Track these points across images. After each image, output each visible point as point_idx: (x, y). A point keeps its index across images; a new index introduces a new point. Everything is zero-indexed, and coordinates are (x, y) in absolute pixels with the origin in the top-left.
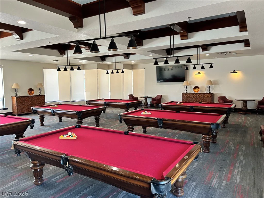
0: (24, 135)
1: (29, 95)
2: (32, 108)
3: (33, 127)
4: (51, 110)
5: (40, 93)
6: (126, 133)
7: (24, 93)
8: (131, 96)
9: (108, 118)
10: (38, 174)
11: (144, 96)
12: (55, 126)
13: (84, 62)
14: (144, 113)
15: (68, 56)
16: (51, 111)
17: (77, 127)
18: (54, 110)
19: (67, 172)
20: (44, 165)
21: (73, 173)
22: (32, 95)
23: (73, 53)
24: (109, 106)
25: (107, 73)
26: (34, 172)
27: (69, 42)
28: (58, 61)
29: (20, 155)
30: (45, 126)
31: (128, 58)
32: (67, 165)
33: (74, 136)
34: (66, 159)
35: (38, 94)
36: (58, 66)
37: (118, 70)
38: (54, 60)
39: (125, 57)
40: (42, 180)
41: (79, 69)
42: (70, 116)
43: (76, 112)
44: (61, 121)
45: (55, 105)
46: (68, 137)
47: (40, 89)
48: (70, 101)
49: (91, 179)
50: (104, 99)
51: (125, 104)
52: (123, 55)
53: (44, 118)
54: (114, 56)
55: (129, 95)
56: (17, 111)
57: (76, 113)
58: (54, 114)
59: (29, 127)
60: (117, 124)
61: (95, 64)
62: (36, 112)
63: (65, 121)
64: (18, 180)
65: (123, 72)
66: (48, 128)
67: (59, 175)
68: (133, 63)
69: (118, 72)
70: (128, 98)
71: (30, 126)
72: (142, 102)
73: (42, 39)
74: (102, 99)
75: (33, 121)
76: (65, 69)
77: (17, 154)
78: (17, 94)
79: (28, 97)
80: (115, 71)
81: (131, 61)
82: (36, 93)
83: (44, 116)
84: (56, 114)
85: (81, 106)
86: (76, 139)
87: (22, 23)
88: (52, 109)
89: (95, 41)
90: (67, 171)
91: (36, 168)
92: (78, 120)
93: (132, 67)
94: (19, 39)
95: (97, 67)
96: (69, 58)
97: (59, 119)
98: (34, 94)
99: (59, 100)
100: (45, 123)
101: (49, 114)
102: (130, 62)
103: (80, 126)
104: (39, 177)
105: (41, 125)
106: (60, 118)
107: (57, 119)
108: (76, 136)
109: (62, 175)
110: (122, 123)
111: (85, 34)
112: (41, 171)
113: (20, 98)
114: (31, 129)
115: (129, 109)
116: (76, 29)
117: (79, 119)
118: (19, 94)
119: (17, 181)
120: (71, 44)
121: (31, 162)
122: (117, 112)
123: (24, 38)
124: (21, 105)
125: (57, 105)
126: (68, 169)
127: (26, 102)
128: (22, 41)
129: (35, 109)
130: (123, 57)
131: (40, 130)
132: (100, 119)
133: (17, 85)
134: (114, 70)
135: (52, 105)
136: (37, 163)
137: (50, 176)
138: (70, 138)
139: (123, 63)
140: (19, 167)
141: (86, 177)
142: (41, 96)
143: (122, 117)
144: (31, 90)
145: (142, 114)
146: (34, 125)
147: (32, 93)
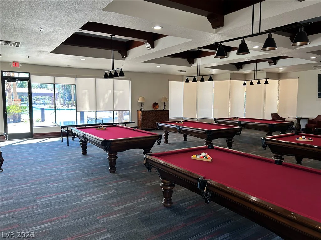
0: (151, 151)
1: (153, 110)
2: (158, 123)
3: (160, 143)
4: (176, 126)
5: (164, 108)
6: (278, 163)
7: (148, 107)
8: (275, 116)
9: (244, 142)
10: (168, 195)
11: (295, 116)
12: (180, 145)
13: (214, 71)
14: (300, 139)
15: (199, 65)
16: (177, 128)
17: (210, 147)
18: (180, 127)
19: (205, 199)
20: (174, 186)
21: (210, 202)
22: (156, 110)
23: (215, 57)
24: (245, 127)
25: (245, 84)
26: (163, 191)
27: (201, 48)
28: (185, 71)
29: (151, 171)
30: (169, 144)
31: (275, 64)
32: (205, 191)
33: (209, 158)
34: (204, 183)
35: (162, 109)
36: (186, 77)
37: (260, 80)
38: (181, 71)
39: (270, 63)
40: (171, 203)
41: (211, 79)
42: (197, 135)
43: (205, 130)
44: (185, 140)
45: (180, 121)
46: (201, 157)
47: (164, 104)
48: (195, 118)
49: (231, 212)
50: (238, 118)
51: (268, 125)
52: (267, 59)
53: (169, 135)
54: (255, 63)
55: (272, 114)
56: (142, 125)
57: (205, 132)
58: (180, 131)
59: (156, 143)
60: (256, 150)
61: (228, 73)
62: (161, 128)
63: (190, 140)
64: (147, 198)
65: (266, 82)
66: (172, 146)
67: (188, 201)
68: (281, 70)
69: (259, 83)
70: (270, 118)
71: (157, 141)
72: (293, 124)
73: (174, 46)
74: (236, 117)
75: (160, 137)
76: (195, 80)
77: (148, 170)
78: (143, 108)
79: (152, 112)
80: (255, 82)
81: (279, 67)
82: (160, 108)
83: (168, 132)
84: (181, 131)
85: (210, 124)
86: (211, 161)
87: (157, 29)
88: (178, 126)
89: (244, 39)
90: (204, 197)
91: (166, 188)
92: (207, 140)
93: (279, 76)
94: (151, 48)
95: (230, 78)
96: (199, 67)
97: (184, 138)
98: (159, 109)
99: (183, 117)
100: (170, 140)
101: (175, 130)
102: (277, 69)
103: (213, 147)
104: (169, 198)
105: (165, 143)
106: (185, 136)
107: (181, 137)
108: (211, 158)
109: (191, 201)
110: (266, 149)
111: (224, 34)
112: (171, 192)
113: (145, 112)
114: (158, 145)
115: (273, 132)
116: (214, 30)
117: (209, 140)
118: (145, 109)
119: (145, 198)
120: (203, 50)
121: (161, 180)
122: (255, 135)
123: (155, 46)
124: (145, 120)
125: (183, 121)
126: (206, 195)
127: (150, 117)
128: (153, 49)
129: (160, 124)
130: (267, 63)
131: (164, 147)
132: (233, 141)
133: (143, 98)
134: (254, 80)
135: (177, 121)
136: (167, 183)
137: (179, 200)
138: (204, 159)
139: (265, 71)
140: (147, 184)
141: (224, 208)
142: (165, 111)
143: (266, 141)
144: (155, 104)
145: (298, 140)
146: (161, 141)
147: (157, 107)
